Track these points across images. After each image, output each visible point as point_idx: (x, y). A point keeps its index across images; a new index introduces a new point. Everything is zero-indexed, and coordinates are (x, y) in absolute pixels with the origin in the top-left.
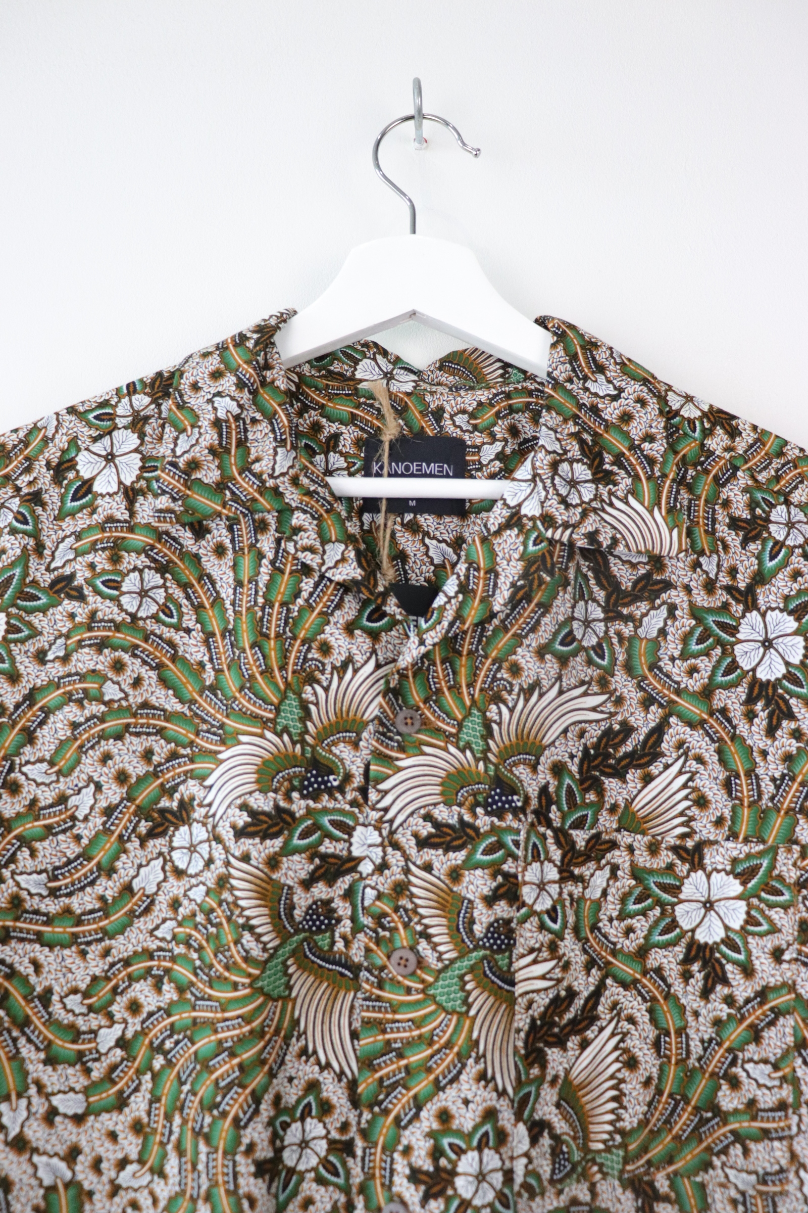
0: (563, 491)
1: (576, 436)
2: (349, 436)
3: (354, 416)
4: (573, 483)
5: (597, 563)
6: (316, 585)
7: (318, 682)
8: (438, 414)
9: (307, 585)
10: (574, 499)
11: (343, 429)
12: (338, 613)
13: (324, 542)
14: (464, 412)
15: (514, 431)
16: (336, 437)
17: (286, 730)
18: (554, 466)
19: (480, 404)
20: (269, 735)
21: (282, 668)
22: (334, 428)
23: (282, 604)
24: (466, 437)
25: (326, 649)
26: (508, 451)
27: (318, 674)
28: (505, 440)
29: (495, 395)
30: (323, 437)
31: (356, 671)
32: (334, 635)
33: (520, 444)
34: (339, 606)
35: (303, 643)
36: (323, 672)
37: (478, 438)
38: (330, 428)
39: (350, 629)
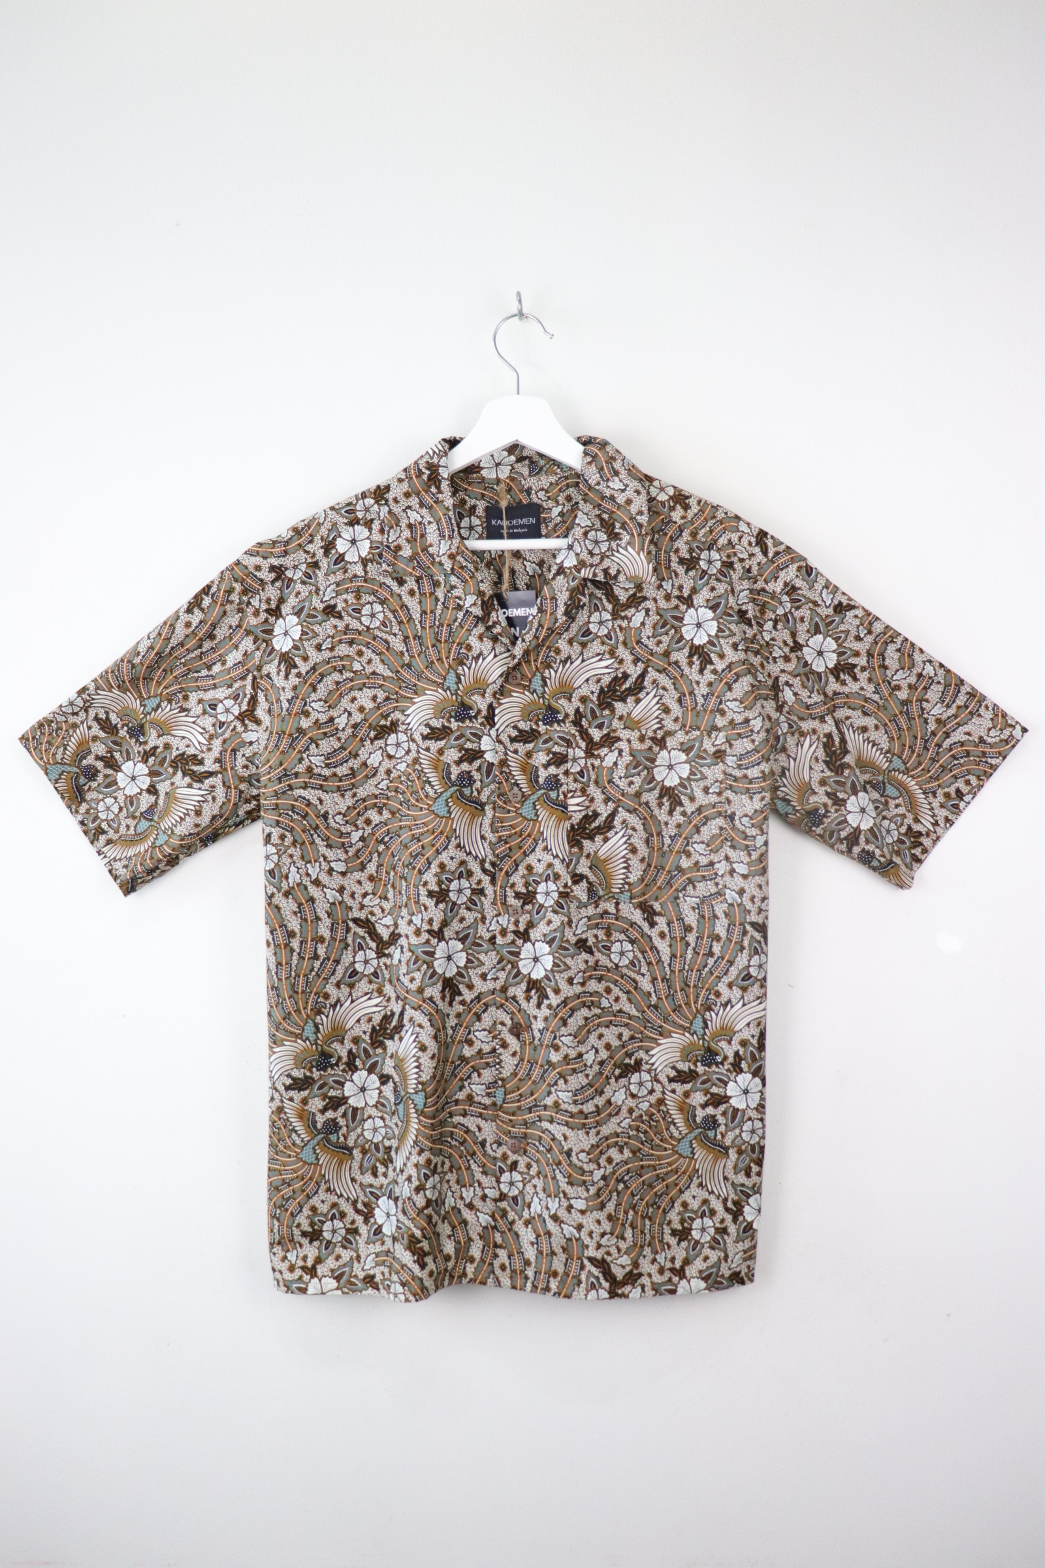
0: (590, 548)
1: (599, 516)
2: (481, 506)
3: (483, 495)
4: (596, 542)
5: (607, 590)
6: (464, 615)
7: (465, 664)
8: (528, 492)
9: (460, 615)
10: (596, 551)
11: (478, 503)
12: (475, 630)
13: (465, 595)
14: (542, 489)
15: (569, 498)
16: (474, 508)
17: (448, 688)
18: (586, 534)
19: (551, 484)
20: (440, 690)
21: (447, 658)
22: (473, 502)
23: (448, 625)
24: (544, 504)
25: (469, 648)
26: (565, 510)
27: (465, 661)
28: (564, 504)
29: (560, 478)
30: (467, 506)
31: (484, 659)
32: (473, 641)
33: (572, 506)
34: (475, 626)
35: (458, 645)
36: (467, 660)
37: (551, 504)
38: (471, 502)
39: (481, 638)
